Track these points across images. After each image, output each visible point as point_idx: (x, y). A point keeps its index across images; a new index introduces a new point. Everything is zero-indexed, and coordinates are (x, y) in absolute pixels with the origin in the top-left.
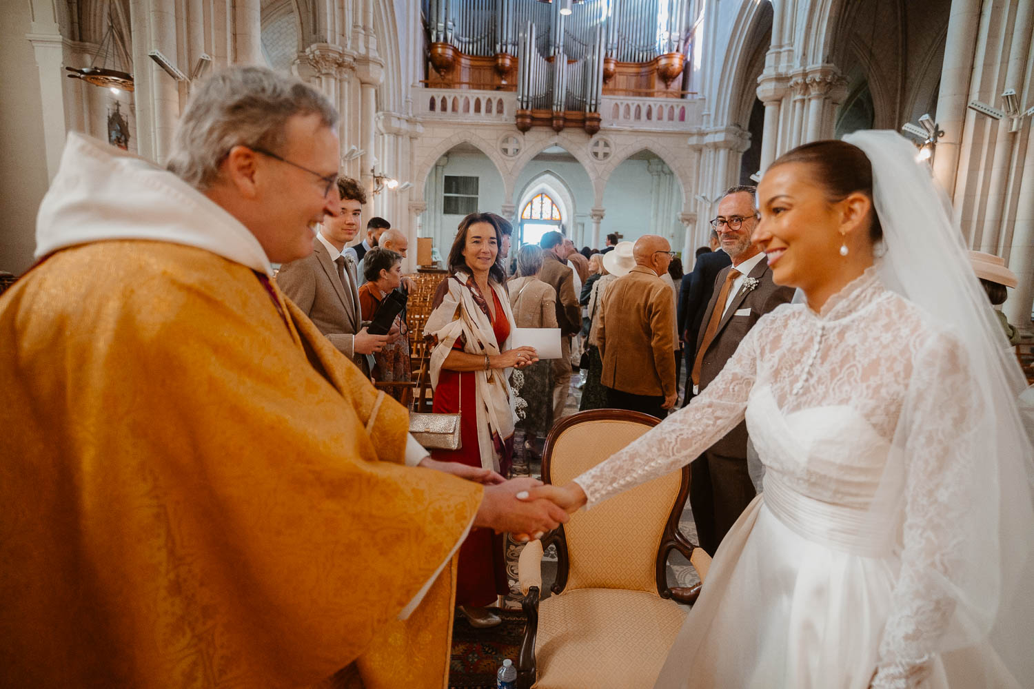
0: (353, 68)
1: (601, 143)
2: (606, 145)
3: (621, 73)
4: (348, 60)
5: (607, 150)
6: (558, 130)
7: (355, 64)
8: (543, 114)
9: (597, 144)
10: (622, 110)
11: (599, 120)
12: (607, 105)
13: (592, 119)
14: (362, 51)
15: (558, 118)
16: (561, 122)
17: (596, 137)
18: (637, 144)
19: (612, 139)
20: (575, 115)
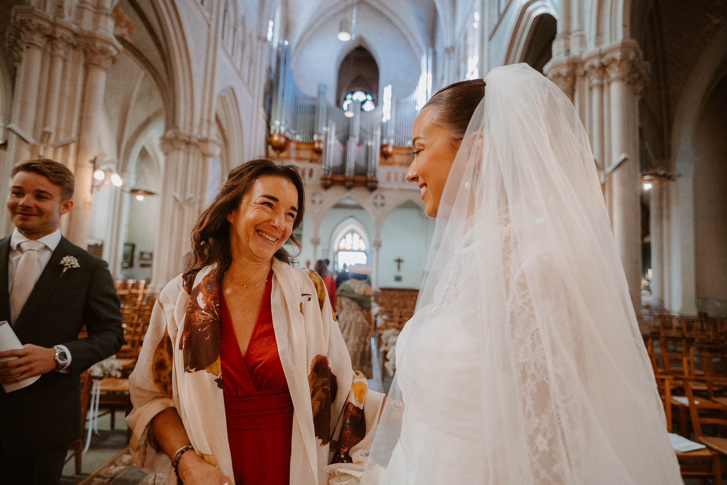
0: (197, 146)
1: (379, 197)
2: (383, 198)
3: (397, 154)
4: (194, 140)
5: (383, 201)
6: (349, 188)
7: (199, 143)
8: (339, 178)
9: (376, 197)
10: (393, 176)
11: (376, 182)
12: (382, 173)
13: (372, 181)
14: (205, 134)
15: (349, 180)
16: (351, 183)
17: (375, 193)
18: (403, 198)
19: (386, 194)
20: (360, 178)
